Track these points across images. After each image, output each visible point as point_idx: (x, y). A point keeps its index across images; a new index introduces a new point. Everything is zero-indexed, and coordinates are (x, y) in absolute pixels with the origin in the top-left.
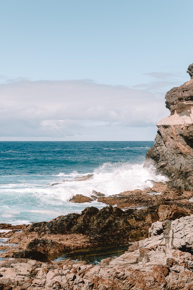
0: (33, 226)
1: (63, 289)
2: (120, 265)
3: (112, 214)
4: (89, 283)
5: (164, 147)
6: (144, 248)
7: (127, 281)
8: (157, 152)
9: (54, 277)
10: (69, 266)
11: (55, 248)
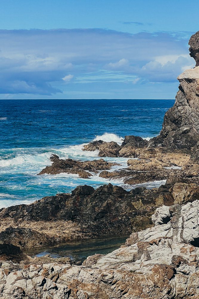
0: (8, 211)
1: (28, 297)
2: (111, 264)
3: (111, 194)
4: (64, 289)
5: (187, 107)
6: (145, 241)
7: (117, 286)
8: (179, 114)
9: (16, 280)
10: (38, 266)
11: (34, 239)
